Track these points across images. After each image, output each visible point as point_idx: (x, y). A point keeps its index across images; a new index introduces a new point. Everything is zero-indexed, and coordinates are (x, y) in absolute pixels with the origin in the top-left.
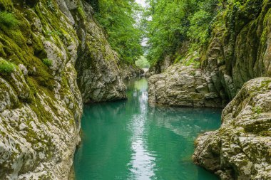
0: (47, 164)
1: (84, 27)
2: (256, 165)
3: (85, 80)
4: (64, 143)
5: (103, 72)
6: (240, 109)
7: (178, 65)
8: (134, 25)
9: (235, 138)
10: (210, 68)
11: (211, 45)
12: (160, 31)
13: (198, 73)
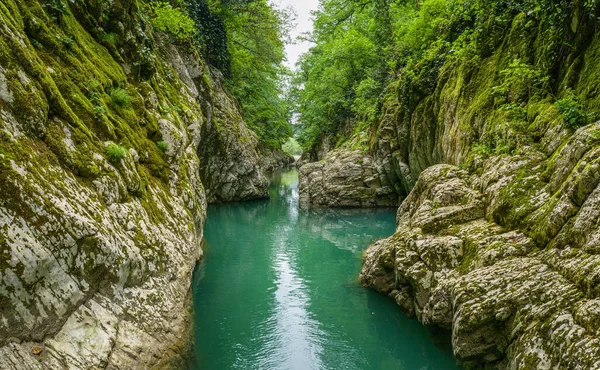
0: (158, 280)
1: (209, 99)
2: (437, 274)
3: (211, 171)
4: (180, 255)
5: (235, 159)
6: (418, 205)
7: (341, 150)
8: (280, 96)
9: (412, 243)
10: (381, 153)
11: (381, 124)
12: (316, 104)
13: (366, 160)
